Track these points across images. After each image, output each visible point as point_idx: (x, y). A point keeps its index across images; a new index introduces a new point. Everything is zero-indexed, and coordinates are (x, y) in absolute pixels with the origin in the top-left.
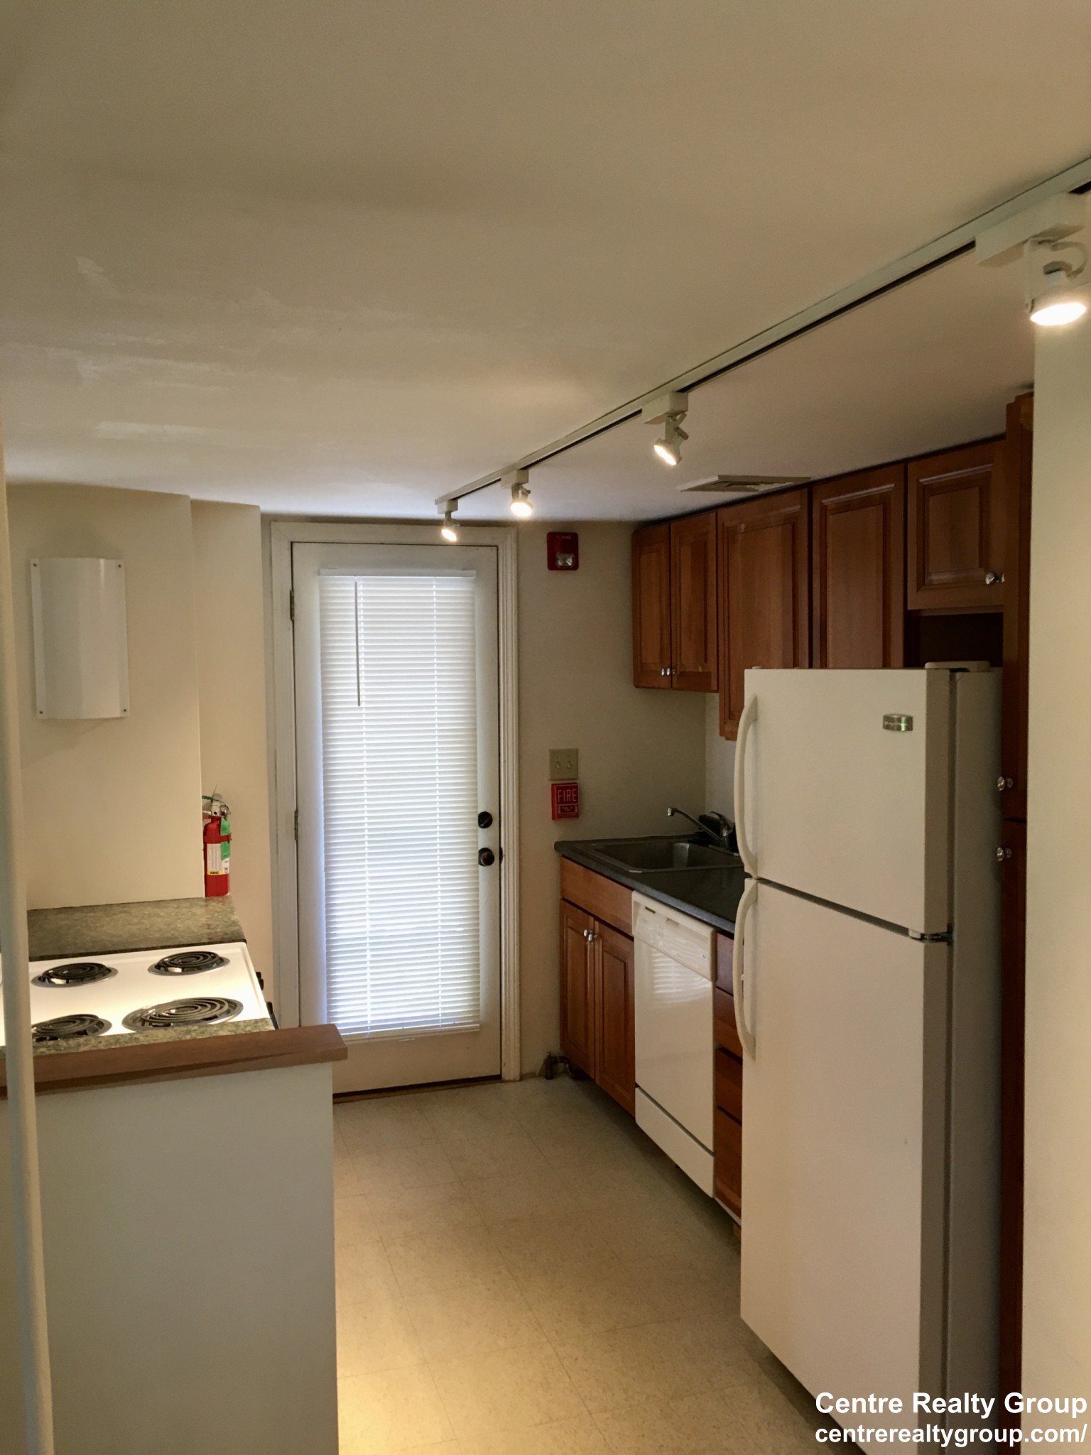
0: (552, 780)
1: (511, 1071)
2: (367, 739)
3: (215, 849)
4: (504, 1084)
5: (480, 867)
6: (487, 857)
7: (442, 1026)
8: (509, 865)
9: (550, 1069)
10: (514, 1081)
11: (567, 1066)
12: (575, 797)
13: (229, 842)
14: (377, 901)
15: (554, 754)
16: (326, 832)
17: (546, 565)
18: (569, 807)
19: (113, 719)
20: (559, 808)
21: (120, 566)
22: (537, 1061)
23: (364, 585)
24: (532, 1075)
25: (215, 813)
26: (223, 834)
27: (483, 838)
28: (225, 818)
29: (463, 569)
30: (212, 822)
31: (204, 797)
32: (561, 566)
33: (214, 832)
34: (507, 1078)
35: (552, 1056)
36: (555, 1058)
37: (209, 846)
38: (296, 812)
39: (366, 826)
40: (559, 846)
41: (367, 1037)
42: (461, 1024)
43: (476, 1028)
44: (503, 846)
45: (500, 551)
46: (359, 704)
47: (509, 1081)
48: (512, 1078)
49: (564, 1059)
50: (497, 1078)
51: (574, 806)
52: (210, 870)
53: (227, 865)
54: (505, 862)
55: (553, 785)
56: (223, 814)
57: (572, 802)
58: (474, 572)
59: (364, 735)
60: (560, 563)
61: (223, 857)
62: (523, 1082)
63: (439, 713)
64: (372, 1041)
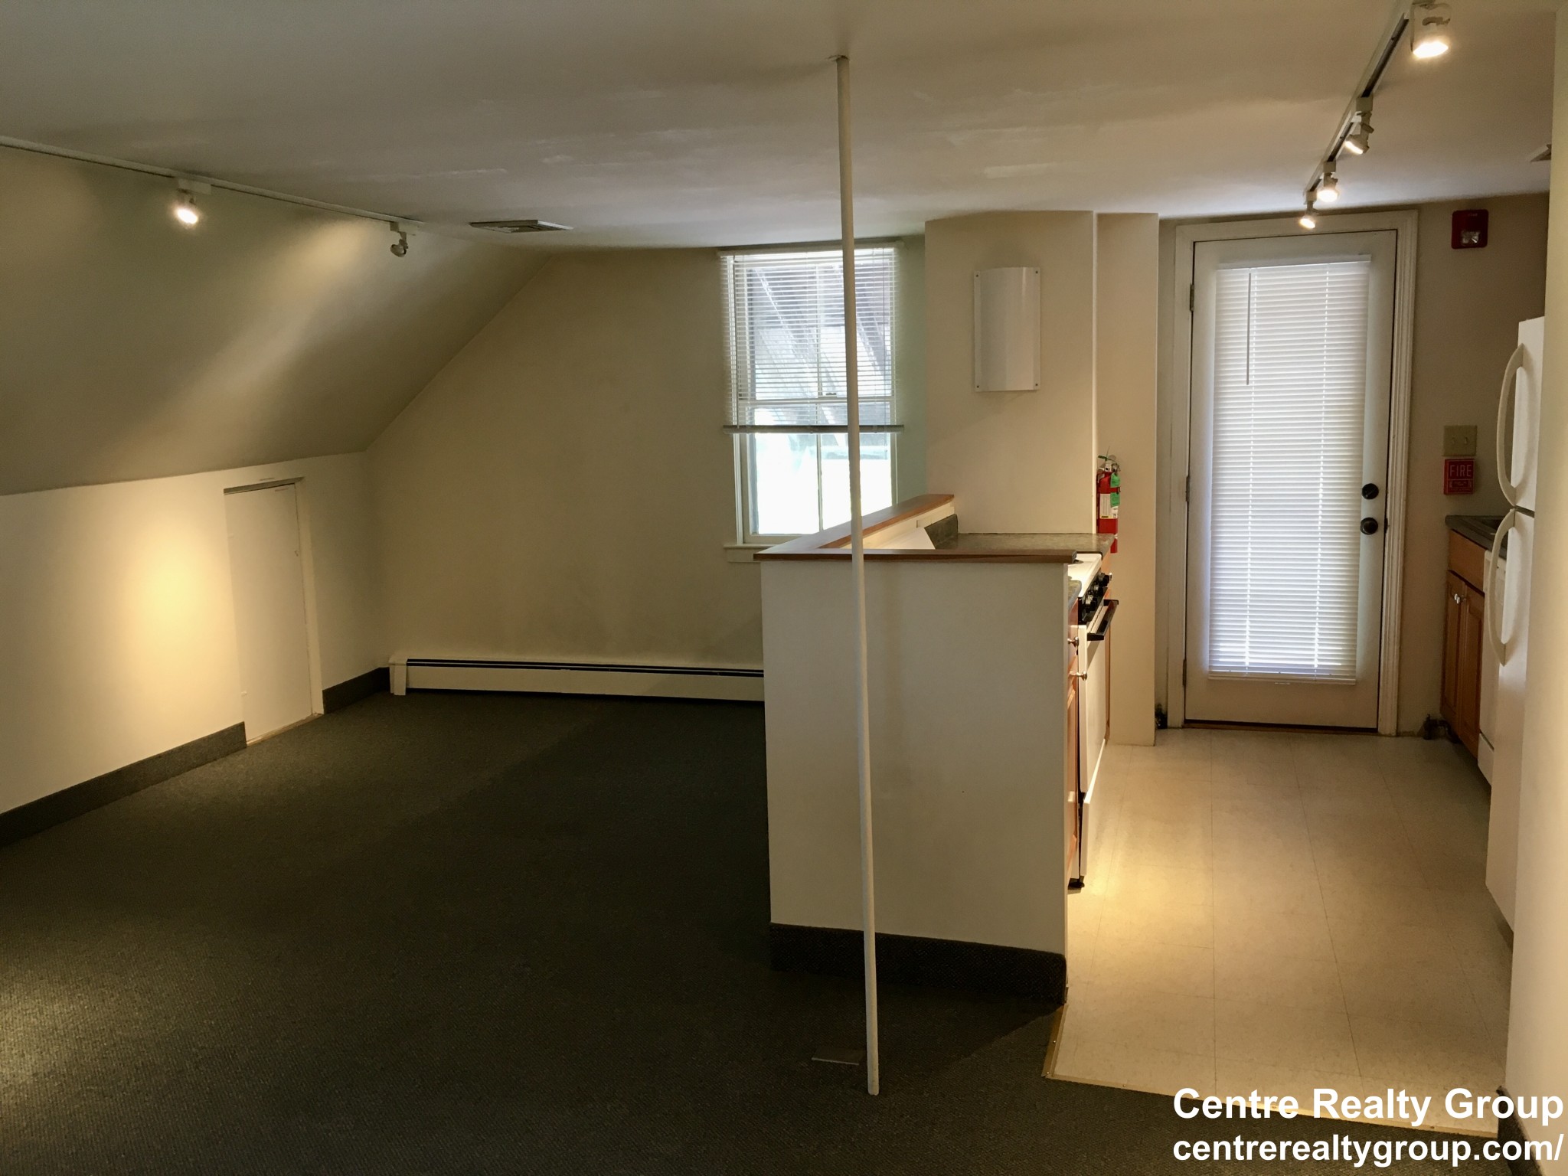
0: (1445, 455)
1: (1387, 725)
2: (1255, 414)
3: (1106, 498)
4: (1378, 737)
5: (1362, 534)
6: (1370, 526)
7: (1318, 676)
8: (1395, 536)
9: (1430, 729)
10: (1390, 736)
11: (1447, 729)
12: (1469, 473)
13: (1118, 493)
14: (1258, 559)
15: (1450, 431)
16: (1214, 496)
17: (1450, 243)
18: (1462, 482)
19: (1029, 391)
20: (1451, 483)
21: (1037, 272)
22: (1415, 720)
23: (1259, 276)
24: (1411, 734)
25: (1107, 469)
26: (1113, 486)
27: (1368, 509)
28: (1116, 475)
29: (1360, 254)
30: (1105, 477)
31: (1100, 457)
32: (1465, 244)
33: (1105, 484)
34: (1383, 733)
35: (1431, 718)
36: (1435, 721)
37: (1102, 495)
38: (1188, 478)
39: (1251, 492)
40: (1449, 520)
41: (1245, 676)
42: (1336, 676)
43: (1353, 682)
44: (1388, 516)
45: (1400, 233)
46: (1248, 382)
47: (1385, 736)
48: (1388, 733)
49: (1443, 723)
50: (1374, 731)
51: (1467, 481)
52: (1101, 515)
53: (1116, 511)
54: (1390, 533)
55: (1446, 461)
56: (1114, 470)
57: (1466, 477)
58: (1369, 256)
59: (1253, 411)
60: (1465, 241)
61: (1113, 505)
62: (1400, 738)
63: (1326, 390)
64: (1248, 679)
